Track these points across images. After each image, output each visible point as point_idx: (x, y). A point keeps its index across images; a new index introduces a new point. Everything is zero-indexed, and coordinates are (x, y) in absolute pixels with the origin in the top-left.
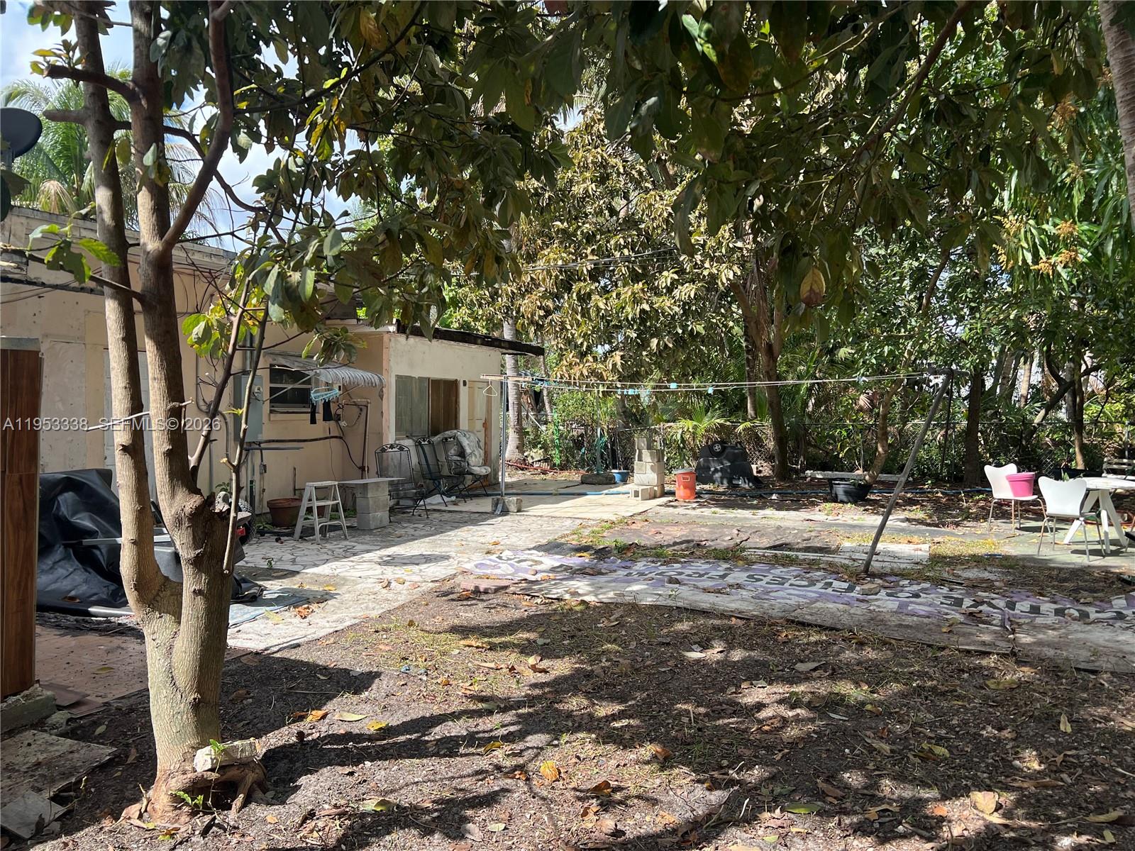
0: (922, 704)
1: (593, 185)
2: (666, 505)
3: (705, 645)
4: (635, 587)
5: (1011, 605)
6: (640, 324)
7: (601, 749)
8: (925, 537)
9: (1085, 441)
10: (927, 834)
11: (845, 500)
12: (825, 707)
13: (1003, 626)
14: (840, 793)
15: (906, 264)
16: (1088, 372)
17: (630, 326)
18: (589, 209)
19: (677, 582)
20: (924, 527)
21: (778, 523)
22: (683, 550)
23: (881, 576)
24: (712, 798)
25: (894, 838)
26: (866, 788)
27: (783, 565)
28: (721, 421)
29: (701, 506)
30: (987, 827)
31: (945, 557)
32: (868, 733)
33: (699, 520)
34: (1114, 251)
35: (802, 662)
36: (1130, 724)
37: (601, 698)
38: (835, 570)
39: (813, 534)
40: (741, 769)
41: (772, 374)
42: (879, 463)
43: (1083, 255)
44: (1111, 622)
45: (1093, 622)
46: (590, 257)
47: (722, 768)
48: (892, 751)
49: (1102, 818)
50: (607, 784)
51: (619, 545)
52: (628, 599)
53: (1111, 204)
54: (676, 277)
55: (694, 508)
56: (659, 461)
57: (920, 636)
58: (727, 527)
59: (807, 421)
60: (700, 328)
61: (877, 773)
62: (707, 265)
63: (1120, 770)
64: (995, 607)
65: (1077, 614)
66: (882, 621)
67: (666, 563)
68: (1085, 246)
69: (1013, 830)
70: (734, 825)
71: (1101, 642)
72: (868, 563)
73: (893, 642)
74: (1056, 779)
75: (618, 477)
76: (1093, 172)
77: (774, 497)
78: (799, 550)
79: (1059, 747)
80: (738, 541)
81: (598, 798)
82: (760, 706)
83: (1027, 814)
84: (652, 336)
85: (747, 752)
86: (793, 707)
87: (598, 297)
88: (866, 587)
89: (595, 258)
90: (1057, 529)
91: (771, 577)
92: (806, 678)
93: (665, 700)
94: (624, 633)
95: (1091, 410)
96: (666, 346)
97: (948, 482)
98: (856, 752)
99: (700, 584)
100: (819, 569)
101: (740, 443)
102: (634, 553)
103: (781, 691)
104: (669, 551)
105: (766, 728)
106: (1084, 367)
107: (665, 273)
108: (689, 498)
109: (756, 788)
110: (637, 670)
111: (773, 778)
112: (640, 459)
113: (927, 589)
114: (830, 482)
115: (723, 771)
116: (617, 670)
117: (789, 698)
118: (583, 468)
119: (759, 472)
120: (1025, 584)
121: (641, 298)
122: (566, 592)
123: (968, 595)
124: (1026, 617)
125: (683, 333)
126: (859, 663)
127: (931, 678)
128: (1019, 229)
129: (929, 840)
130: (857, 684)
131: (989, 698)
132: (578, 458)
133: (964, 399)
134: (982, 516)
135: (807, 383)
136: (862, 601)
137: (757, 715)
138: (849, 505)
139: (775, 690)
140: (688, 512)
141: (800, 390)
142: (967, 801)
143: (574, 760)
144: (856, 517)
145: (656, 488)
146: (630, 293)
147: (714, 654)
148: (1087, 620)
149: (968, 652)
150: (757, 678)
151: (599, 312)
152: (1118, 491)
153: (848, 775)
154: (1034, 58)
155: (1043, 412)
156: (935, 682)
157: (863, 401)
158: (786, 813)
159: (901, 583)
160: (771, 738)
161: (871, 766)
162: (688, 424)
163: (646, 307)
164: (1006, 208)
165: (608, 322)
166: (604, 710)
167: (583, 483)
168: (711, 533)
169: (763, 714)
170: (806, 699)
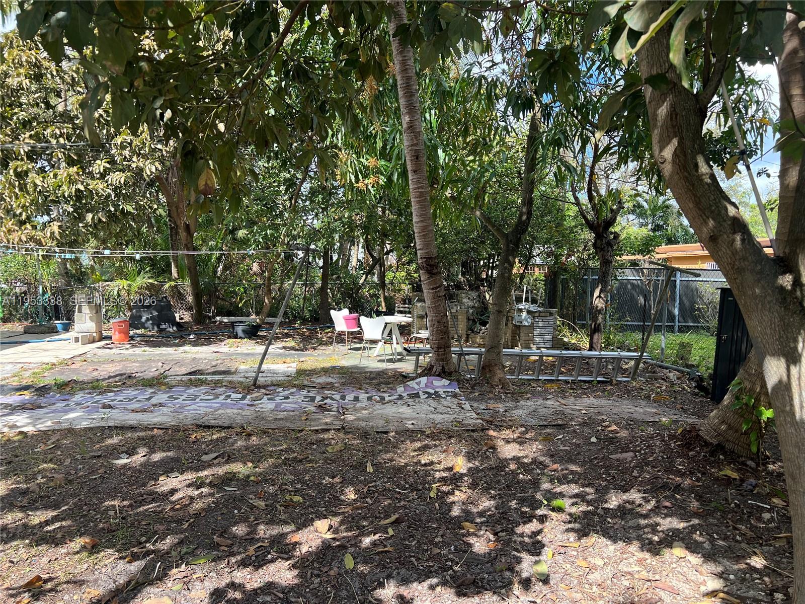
0: (287, 470)
1: (27, 81)
2: (103, 348)
3: (131, 452)
4: (72, 415)
5: (343, 398)
6: (76, 201)
7: (33, 551)
8: (294, 358)
9: (386, 294)
10: (285, 556)
11: (243, 336)
12: (222, 483)
13: (338, 411)
14: (230, 542)
15: (282, 175)
16: (388, 253)
17: (67, 202)
18: (23, 100)
19: (110, 407)
20: (294, 352)
21: (194, 356)
22: (116, 382)
23: (265, 387)
24: (132, 568)
25: (265, 564)
26: (248, 535)
27: (196, 386)
28: (151, 281)
29: (133, 346)
30: (323, 542)
31: (306, 371)
32: (251, 496)
33: (132, 357)
34: (398, 180)
35: (206, 454)
36: (403, 461)
37: (36, 509)
38: (232, 386)
39: (219, 362)
40: (156, 541)
41: (190, 246)
42: (266, 310)
43: (382, 180)
44: (396, 401)
45: (387, 403)
46: (27, 141)
47: (141, 543)
48: (266, 505)
49: (387, 521)
50: (38, 578)
51: (58, 382)
52: (65, 425)
53: (396, 151)
54: (108, 166)
55: (127, 349)
56: (97, 312)
57: (288, 424)
58: (154, 361)
59: (217, 281)
60: (129, 208)
61: (256, 522)
62: (135, 159)
63: (398, 490)
64: (334, 400)
65: (378, 399)
66: (263, 418)
67: (101, 393)
68: (383, 175)
69: (338, 540)
70: (149, 584)
71: (391, 414)
72: (256, 379)
73: (270, 431)
74: (364, 503)
75: (60, 327)
76: (387, 129)
77: (192, 337)
78: (208, 374)
79: (365, 482)
80: (162, 371)
81: (29, 591)
82: (173, 491)
83: (347, 528)
84: (88, 211)
85: (162, 527)
86: (198, 488)
87: (35, 175)
88: (254, 395)
89: (32, 142)
90: (370, 348)
91: (186, 395)
92: (209, 465)
93: (95, 501)
94: (59, 453)
95: (390, 275)
96: (100, 220)
97: (310, 321)
98: (242, 511)
99: (130, 407)
100: (222, 386)
101: (166, 297)
102: (72, 388)
103: (190, 477)
104: (105, 384)
105: (178, 507)
106: (385, 250)
107: (98, 162)
108: (124, 340)
109: (167, 553)
110: (70, 481)
111: (181, 543)
112: (80, 311)
113: (293, 393)
114: (232, 325)
115: (142, 546)
116: (52, 484)
117: (196, 482)
118: (26, 320)
119: (182, 319)
120: (351, 383)
121: (76, 180)
122: (5, 426)
123: (319, 393)
124: (351, 404)
125: (115, 210)
126: (247, 448)
127: (294, 452)
128: (347, 159)
129: (288, 559)
130: (245, 463)
131: (328, 459)
132: (22, 312)
133: (320, 268)
134: (329, 343)
135: (217, 253)
136: (251, 405)
137: (171, 499)
138: (246, 340)
139: (186, 477)
140: (122, 352)
141: (211, 259)
142: (312, 528)
143: (8, 565)
144: (249, 348)
145: (95, 335)
146: (66, 175)
147: (139, 458)
148: (384, 402)
149: (317, 431)
150: (172, 471)
151: (36, 188)
152: (403, 323)
153: (236, 528)
154: (350, 48)
155: (364, 276)
156: (296, 454)
157: (255, 267)
158: (189, 566)
159: (278, 390)
160: (181, 513)
161: (252, 519)
162: (124, 283)
163: (82, 188)
164: (339, 144)
165: (46, 197)
166: (37, 517)
167: (25, 333)
168: (140, 367)
169: (175, 497)
170: (208, 481)
